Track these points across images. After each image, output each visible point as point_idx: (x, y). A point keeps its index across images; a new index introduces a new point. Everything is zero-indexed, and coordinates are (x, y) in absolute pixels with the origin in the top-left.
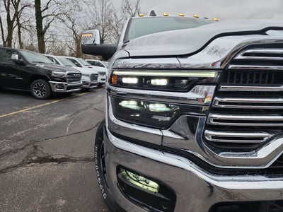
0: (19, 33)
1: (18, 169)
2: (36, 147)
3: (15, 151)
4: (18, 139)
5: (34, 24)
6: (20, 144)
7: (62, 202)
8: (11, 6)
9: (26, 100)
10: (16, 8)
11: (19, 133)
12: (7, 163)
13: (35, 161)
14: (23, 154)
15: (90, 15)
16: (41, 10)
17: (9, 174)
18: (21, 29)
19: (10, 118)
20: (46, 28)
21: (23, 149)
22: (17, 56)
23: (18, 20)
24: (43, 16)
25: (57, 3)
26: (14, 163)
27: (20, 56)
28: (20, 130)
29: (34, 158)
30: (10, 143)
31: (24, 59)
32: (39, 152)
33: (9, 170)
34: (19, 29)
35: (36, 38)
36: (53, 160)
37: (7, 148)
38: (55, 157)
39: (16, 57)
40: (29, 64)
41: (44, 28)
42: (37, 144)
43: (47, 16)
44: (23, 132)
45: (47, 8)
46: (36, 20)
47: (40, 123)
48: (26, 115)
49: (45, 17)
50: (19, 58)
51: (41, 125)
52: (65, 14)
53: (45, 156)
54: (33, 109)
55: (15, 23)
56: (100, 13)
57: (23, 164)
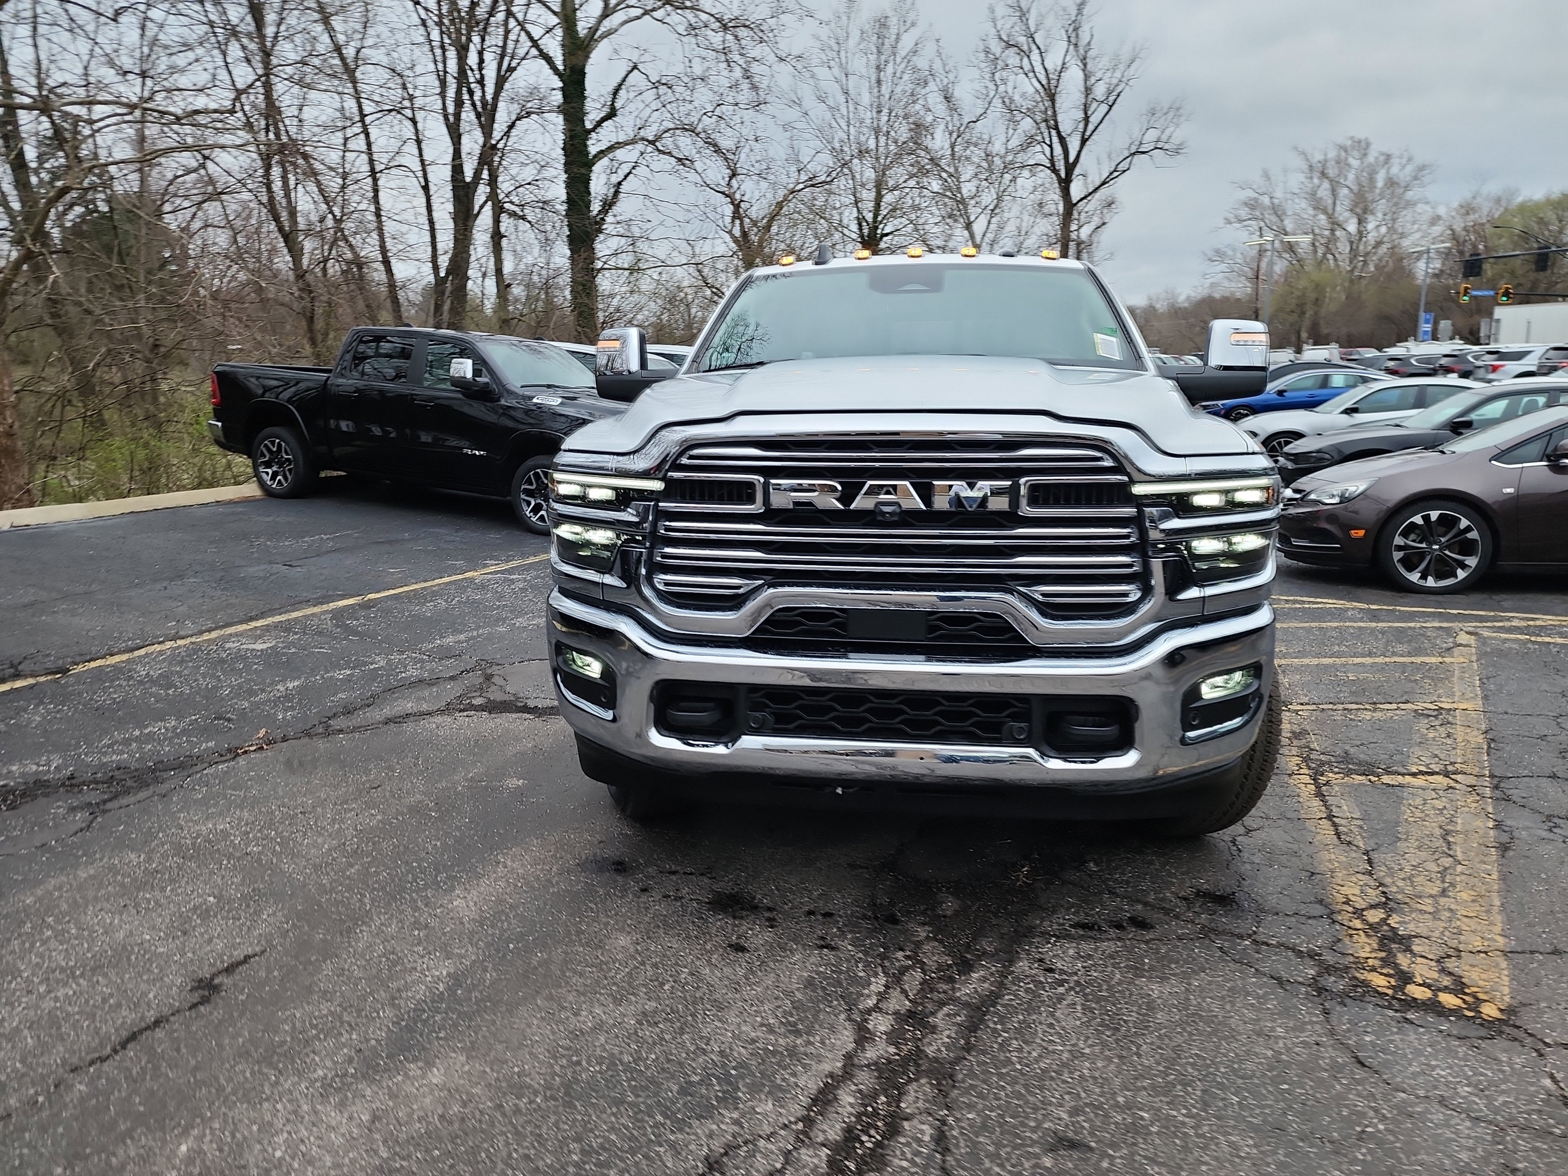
0: (497, 236)
1: (432, 719)
2: (488, 678)
3: (434, 681)
4: (447, 654)
5: (558, 192)
6: (449, 667)
7: (515, 782)
8: (468, 115)
9: (494, 536)
10: (487, 129)
11: (450, 640)
12: (410, 706)
13: (481, 708)
14: (452, 691)
15: (818, 112)
16: (589, 125)
17: (409, 727)
18: (504, 217)
19: (434, 594)
20: (608, 205)
21: (452, 678)
22: (469, 362)
23: (493, 182)
24: (593, 150)
25: (656, 85)
26: (425, 707)
27: (481, 364)
28: (456, 632)
29: (477, 701)
30: (422, 661)
31: (492, 372)
32: (493, 688)
33: (412, 718)
34: (497, 221)
35: (561, 255)
36: (526, 709)
37: (413, 672)
38: (531, 704)
39: (464, 368)
40: (510, 393)
41: (596, 207)
42: (495, 670)
43: (611, 148)
44: (462, 637)
45: (612, 114)
46: (564, 176)
47: (521, 613)
48: (483, 587)
49: (602, 154)
50: (477, 372)
51: (520, 622)
52: (691, 130)
53: (506, 698)
54: (510, 571)
55: (482, 191)
56: (866, 99)
57: (448, 710)
